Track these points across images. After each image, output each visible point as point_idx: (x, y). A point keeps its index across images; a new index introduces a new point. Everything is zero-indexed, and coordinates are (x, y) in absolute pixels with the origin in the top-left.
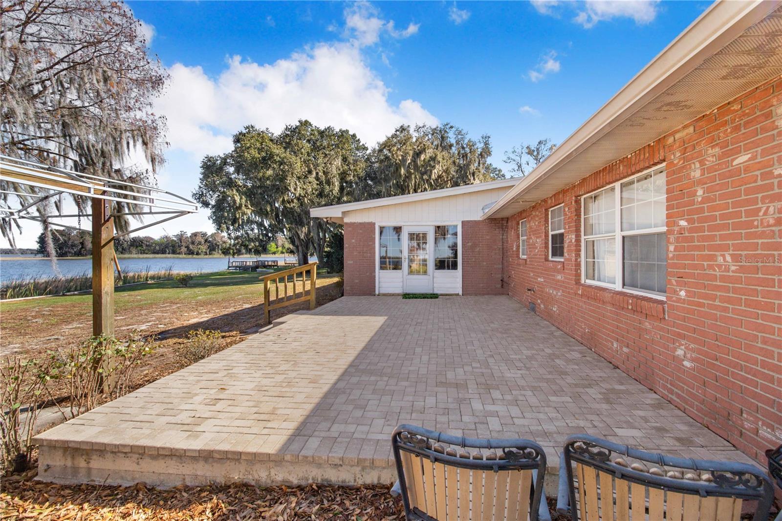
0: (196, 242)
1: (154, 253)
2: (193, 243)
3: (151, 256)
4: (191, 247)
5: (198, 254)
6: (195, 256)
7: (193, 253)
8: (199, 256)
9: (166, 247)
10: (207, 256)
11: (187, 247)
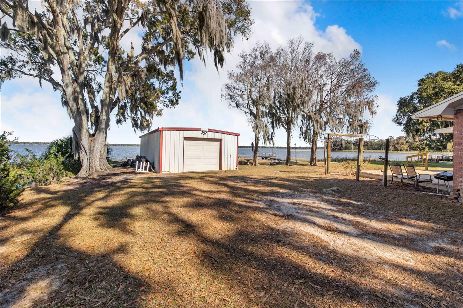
0: (400, 142)
1: (374, 149)
2: (398, 143)
3: (373, 151)
4: (396, 146)
5: (401, 150)
6: (399, 152)
7: (398, 150)
8: (402, 152)
9: (381, 146)
10: (407, 152)
11: (394, 146)
